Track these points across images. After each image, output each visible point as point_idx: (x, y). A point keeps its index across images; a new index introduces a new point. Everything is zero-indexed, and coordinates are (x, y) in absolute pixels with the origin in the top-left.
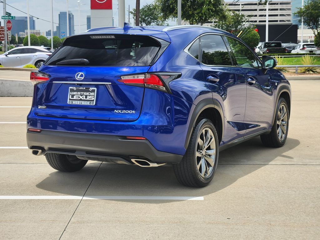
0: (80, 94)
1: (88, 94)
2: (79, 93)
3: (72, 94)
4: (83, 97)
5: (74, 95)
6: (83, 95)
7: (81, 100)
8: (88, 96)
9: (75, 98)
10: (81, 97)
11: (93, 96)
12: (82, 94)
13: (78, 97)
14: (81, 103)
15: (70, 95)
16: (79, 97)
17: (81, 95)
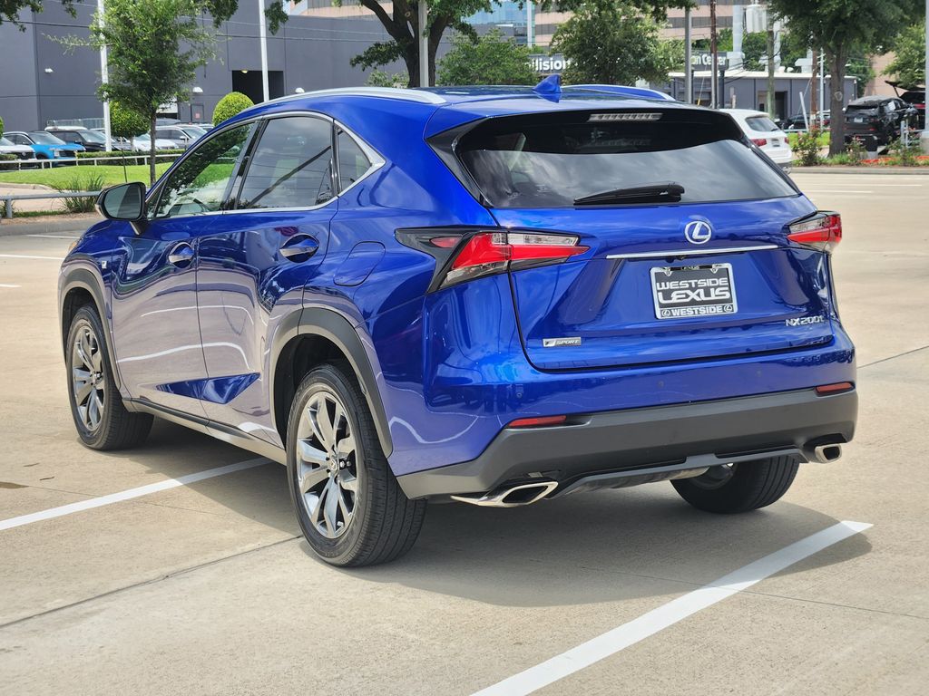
0: (687, 286)
1: (709, 282)
2: (683, 283)
3: (663, 288)
4: (698, 295)
5: (671, 291)
6: (697, 288)
7: (693, 303)
8: (712, 290)
9: (675, 298)
10: (693, 295)
11: (727, 288)
12: (693, 286)
13: (684, 296)
14: (696, 313)
15: (658, 291)
16: (686, 294)
17: (693, 290)
